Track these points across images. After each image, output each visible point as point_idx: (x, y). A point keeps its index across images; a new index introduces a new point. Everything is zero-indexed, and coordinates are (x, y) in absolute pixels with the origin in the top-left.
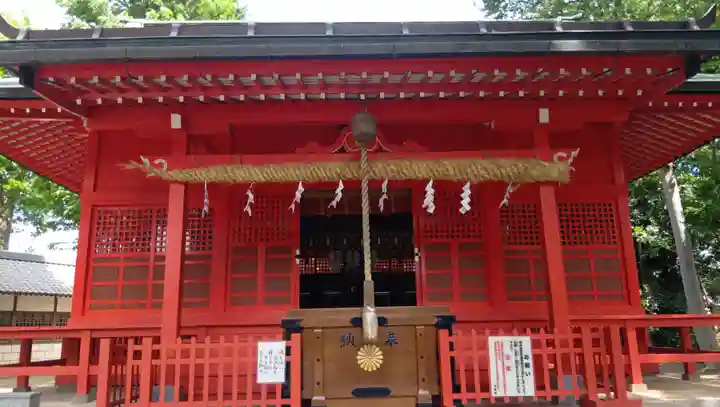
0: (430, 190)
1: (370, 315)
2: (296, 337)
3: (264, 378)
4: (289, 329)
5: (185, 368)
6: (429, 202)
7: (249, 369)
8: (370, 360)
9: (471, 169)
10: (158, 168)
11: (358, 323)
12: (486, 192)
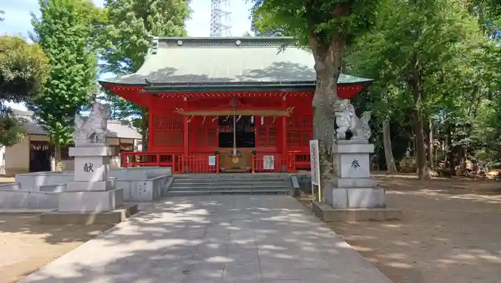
0: (252, 118)
1: (235, 150)
2: (218, 155)
3: (210, 164)
4: (216, 153)
5: (192, 162)
6: (252, 120)
7: (207, 161)
8: (236, 161)
9: (263, 113)
10: (180, 111)
11: (232, 152)
12: (267, 119)
